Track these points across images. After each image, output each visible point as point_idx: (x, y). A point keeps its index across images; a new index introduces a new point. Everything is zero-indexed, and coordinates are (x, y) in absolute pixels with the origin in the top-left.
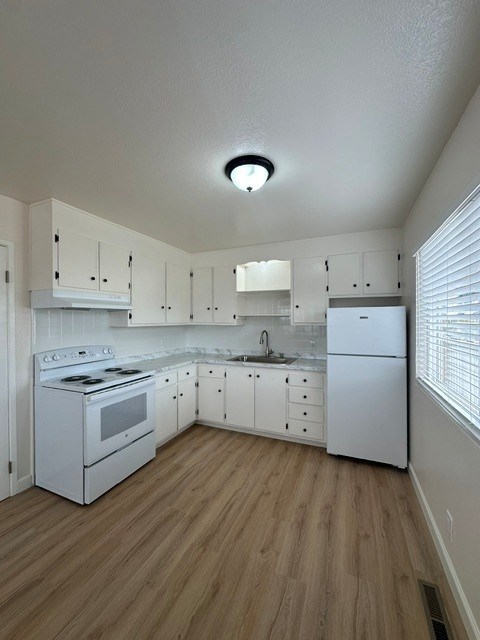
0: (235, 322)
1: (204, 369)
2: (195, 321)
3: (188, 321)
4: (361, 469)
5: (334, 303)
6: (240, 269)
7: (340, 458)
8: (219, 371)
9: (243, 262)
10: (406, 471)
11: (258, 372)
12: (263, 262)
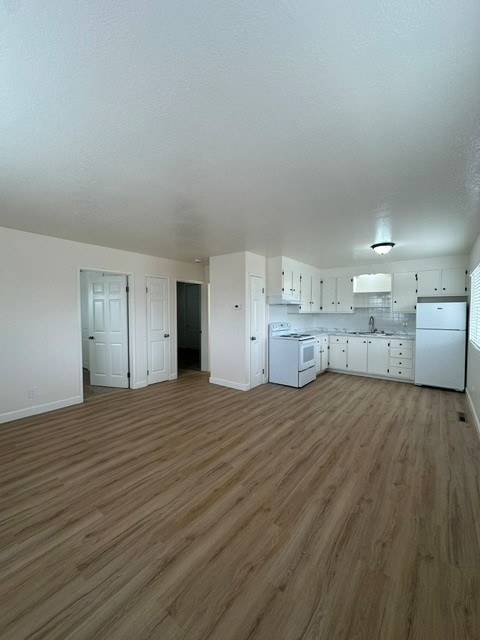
0: (352, 311)
1: (333, 339)
2: (324, 310)
3: (319, 311)
4: (435, 392)
5: (420, 300)
6: (355, 279)
7: (423, 386)
8: (343, 339)
9: (357, 275)
10: (464, 392)
11: (370, 340)
12: (372, 275)
